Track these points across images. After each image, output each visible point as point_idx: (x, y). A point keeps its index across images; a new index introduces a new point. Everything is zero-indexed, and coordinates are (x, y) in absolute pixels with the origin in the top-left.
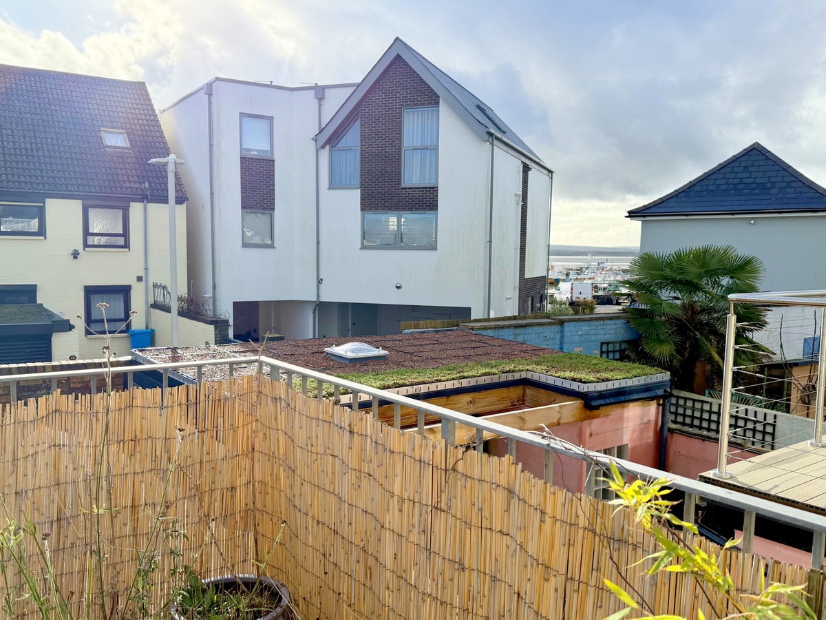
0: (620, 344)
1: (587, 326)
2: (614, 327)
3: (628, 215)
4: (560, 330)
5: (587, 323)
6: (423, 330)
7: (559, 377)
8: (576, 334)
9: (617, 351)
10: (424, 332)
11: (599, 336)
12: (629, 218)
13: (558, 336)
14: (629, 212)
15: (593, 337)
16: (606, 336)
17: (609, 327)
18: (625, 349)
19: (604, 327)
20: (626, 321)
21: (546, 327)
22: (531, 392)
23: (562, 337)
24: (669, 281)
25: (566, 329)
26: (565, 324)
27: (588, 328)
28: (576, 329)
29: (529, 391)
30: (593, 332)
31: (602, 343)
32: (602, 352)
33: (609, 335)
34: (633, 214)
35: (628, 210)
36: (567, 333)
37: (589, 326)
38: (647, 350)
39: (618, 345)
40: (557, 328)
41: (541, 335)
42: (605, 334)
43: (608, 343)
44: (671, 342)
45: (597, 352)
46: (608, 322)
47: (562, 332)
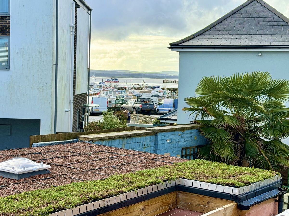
0: (194, 148)
1: (172, 135)
2: (190, 135)
3: (170, 46)
4: (154, 139)
5: (173, 133)
6: (50, 142)
7: (212, 183)
8: (166, 142)
9: (192, 154)
10: (51, 144)
11: (181, 143)
12: (171, 49)
13: (153, 144)
14: (171, 44)
15: (177, 144)
16: (185, 143)
17: (187, 135)
18: (197, 153)
19: (184, 136)
20: (197, 131)
21: (145, 137)
22: (184, 197)
23: (156, 145)
24: (229, 99)
25: (159, 138)
26: (159, 134)
27: (173, 137)
28: (166, 138)
29: (182, 196)
30: (177, 140)
31: (182, 149)
32: (182, 156)
33: (187, 142)
34: (173, 46)
35: (170, 43)
36: (160, 142)
37: (175, 135)
38: (216, 153)
39: (193, 150)
40: (152, 138)
41: (141, 143)
42: (184, 141)
43: (186, 149)
44: (231, 146)
45: (179, 156)
46: (186, 131)
47: (156, 140)
